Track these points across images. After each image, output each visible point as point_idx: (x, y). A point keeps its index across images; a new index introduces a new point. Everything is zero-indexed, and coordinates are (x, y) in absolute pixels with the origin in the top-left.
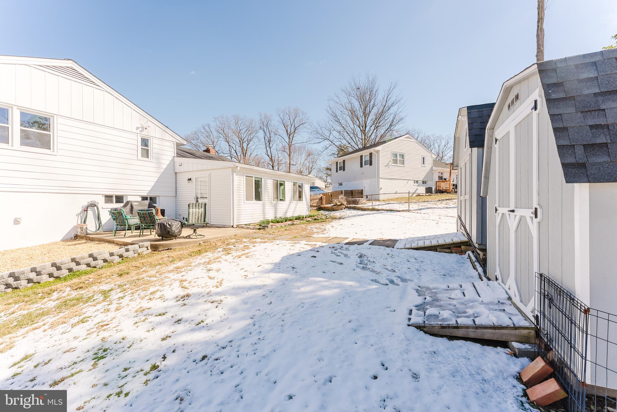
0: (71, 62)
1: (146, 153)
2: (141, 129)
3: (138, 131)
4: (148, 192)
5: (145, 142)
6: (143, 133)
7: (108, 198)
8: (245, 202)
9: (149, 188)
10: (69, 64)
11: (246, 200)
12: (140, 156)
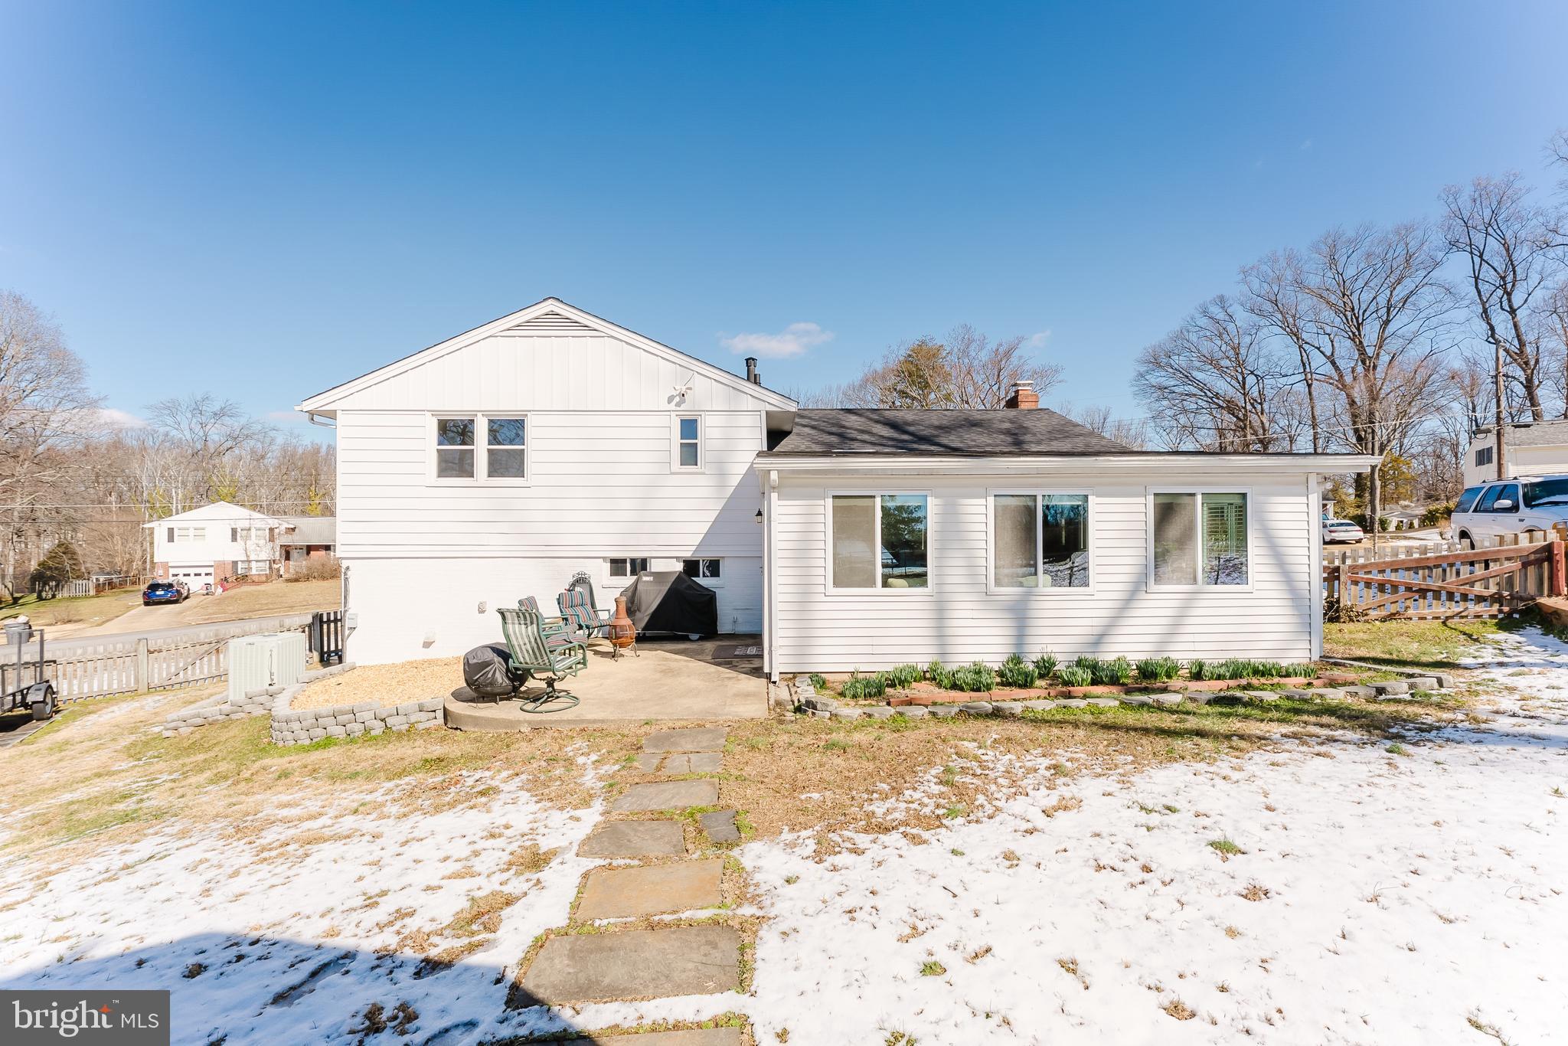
0: (550, 301)
1: (690, 454)
2: (677, 399)
3: (672, 406)
4: (694, 548)
5: (689, 427)
6: (683, 407)
7: (617, 566)
8: (832, 590)
9: (697, 540)
10: (550, 306)
11: (836, 584)
12: (676, 465)
